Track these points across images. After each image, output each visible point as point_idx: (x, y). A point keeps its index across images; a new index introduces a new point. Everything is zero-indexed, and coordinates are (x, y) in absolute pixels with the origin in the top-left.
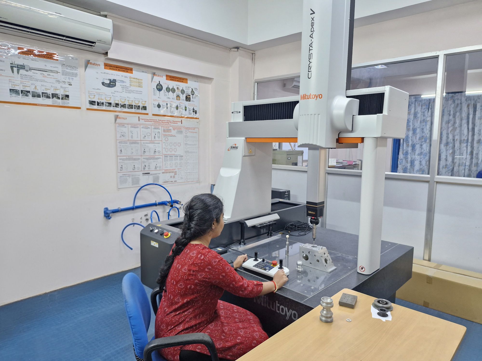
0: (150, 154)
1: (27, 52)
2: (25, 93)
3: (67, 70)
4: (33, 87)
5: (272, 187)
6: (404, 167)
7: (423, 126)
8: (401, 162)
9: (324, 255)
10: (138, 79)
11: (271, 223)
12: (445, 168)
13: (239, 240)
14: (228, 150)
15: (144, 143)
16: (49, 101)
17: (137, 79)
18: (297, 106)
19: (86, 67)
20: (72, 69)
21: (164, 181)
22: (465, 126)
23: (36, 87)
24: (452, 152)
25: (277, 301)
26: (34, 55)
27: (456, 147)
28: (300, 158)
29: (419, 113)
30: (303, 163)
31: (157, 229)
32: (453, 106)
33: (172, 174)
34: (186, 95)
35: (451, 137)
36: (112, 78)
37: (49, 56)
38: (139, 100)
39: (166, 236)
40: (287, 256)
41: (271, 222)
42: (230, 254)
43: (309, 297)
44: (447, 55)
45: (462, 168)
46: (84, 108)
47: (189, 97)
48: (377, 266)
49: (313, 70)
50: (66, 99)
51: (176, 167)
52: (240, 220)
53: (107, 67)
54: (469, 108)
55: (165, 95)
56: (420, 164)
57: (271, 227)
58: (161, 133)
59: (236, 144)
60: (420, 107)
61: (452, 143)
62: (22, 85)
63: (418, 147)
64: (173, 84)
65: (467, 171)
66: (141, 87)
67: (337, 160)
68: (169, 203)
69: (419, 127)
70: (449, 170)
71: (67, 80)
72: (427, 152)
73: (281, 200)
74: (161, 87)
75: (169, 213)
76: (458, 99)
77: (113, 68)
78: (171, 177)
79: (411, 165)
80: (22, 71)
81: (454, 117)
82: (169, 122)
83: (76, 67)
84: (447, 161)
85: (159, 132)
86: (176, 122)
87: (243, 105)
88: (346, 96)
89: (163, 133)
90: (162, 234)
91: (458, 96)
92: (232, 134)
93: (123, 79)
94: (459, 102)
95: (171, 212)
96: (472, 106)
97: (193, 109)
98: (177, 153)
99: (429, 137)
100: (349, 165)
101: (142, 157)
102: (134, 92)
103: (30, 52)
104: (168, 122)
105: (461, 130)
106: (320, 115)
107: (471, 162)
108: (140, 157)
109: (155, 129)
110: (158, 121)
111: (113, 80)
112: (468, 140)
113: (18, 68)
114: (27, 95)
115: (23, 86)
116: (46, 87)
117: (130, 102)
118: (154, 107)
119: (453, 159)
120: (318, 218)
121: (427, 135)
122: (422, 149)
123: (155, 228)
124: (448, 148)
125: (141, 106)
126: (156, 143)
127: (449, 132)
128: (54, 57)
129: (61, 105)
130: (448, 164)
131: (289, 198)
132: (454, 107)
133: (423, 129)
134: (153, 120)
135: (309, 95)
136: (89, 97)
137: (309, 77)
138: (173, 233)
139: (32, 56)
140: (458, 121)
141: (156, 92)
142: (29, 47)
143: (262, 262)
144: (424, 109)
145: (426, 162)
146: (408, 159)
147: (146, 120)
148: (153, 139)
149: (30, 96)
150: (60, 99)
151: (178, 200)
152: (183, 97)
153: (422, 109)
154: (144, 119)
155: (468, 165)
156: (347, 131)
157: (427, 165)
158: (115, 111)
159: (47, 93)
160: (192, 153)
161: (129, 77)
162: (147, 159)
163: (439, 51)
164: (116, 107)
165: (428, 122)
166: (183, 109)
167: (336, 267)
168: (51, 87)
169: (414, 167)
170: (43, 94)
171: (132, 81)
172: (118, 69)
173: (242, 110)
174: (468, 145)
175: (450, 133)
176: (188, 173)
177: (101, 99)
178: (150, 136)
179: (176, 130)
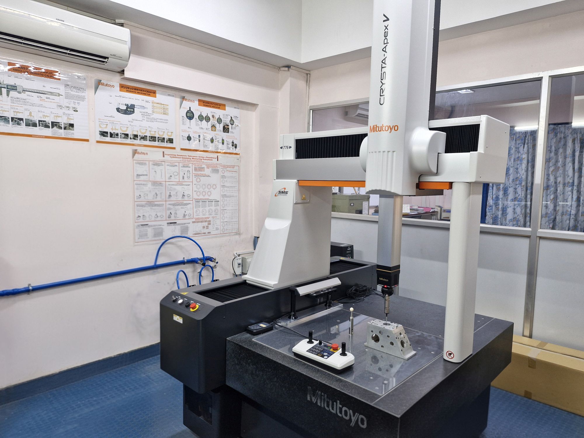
0: (176, 199)
1: (19, 69)
2: (17, 121)
3: (72, 93)
4: (27, 113)
5: (331, 241)
6: (494, 216)
7: (518, 165)
8: (491, 209)
9: (399, 336)
10: (163, 104)
11: (330, 290)
12: (545, 217)
13: (289, 313)
14: (275, 196)
15: (169, 185)
16: (48, 132)
17: (161, 104)
18: (365, 141)
19: (96, 88)
20: (78, 91)
21: (195, 233)
22: (569, 166)
23: (30, 113)
24: (554, 197)
25: (339, 400)
26: (29, 73)
27: (558, 191)
28: (365, 204)
29: (512, 149)
30: (370, 210)
31: (181, 299)
32: (554, 140)
33: (206, 224)
34: (224, 125)
35: (552, 178)
36: (130, 103)
37: (49, 74)
38: (163, 131)
39: (193, 308)
40: (350, 335)
41: (330, 288)
42: (277, 332)
43: (382, 397)
44: (552, 77)
45: (565, 217)
46: (93, 140)
47: (228, 127)
48: (469, 351)
49: (387, 93)
50: (69, 129)
51: (210, 215)
52: (289, 286)
53: (123, 89)
54: (574, 144)
55: (197, 125)
56: (513, 212)
57: (330, 296)
58: (191, 172)
59: (285, 189)
60: (514, 141)
61: (553, 186)
62: (13, 110)
63: (511, 191)
64: (207, 111)
65: (572, 221)
66: (167, 114)
67: (411, 207)
68: (200, 260)
69: (512, 166)
70: (550, 220)
71: (72, 105)
72: (523, 197)
73: (342, 258)
74: (191, 114)
75: (200, 273)
76: (561, 132)
77: (131, 90)
78: (204, 227)
79: (503, 214)
80: (13, 93)
81: (556, 154)
82: (202, 158)
83: (83, 89)
84: (548, 209)
85: (188, 171)
86: (211, 159)
87: (294, 138)
88: (429, 128)
89: (194, 172)
90: (188, 306)
91: (562, 128)
92: (280, 175)
93: (144, 104)
94: (562, 135)
95: (203, 272)
96: (579, 141)
97: (233, 142)
98: (211, 198)
99: (525, 179)
100: (426, 213)
101: (167, 202)
102: (157, 120)
103: (23, 69)
104: (200, 158)
105: (564, 170)
106: (395, 153)
107: (578, 211)
108: (164, 203)
109: (184, 167)
110: (187, 157)
111: (132, 105)
112: (573, 183)
113: (7, 88)
114: (19, 124)
115: (14, 112)
116: (44, 114)
117: (152, 133)
118: (183, 139)
119: (555, 206)
120: (392, 287)
121: (523, 177)
122: (516, 194)
123: (179, 297)
124: (549, 193)
125: (166, 137)
126: (185, 185)
127: (550, 173)
128: (55, 75)
129: (63, 136)
130: (549, 212)
131: (351, 255)
132: (556, 141)
133: (517, 169)
134: (182, 155)
135: (381, 127)
136: (100, 127)
137: (381, 103)
138: (202, 304)
139: (26, 73)
140: (561, 160)
141: (185, 121)
142: (23, 62)
143: (318, 345)
144: (519, 144)
145: (522, 210)
146: (499, 206)
147: (172, 156)
148: (181, 180)
149: (23, 124)
150: (62, 129)
151: (212, 257)
152: (220, 127)
153: (516, 144)
154: (170, 155)
155: (574, 214)
156: (431, 174)
157: (523, 213)
158: (133, 145)
159: (45, 121)
160: (231, 197)
161: (151, 102)
162: (174, 205)
163: (543, 72)
164: (135, 139)
165: (524, 160)
166: (220, 142)
167: (416, 352)
168: (50, 113)
169: (506, 215)
170: (40, 122)
171: (155, 106)
172: (136, 91)
173: (293, 145)
174: (574, 189)
175: (552, 174)
176: (225, 223)
177: (115, 129)
178: (177, 177)
179: (210, 169)
